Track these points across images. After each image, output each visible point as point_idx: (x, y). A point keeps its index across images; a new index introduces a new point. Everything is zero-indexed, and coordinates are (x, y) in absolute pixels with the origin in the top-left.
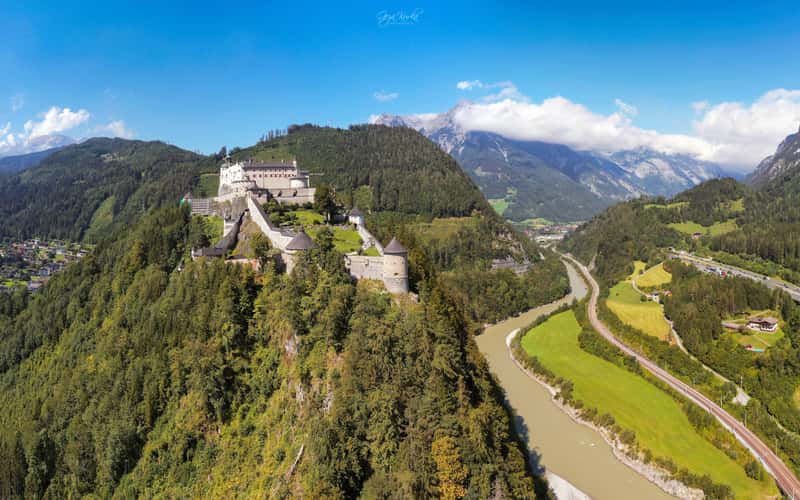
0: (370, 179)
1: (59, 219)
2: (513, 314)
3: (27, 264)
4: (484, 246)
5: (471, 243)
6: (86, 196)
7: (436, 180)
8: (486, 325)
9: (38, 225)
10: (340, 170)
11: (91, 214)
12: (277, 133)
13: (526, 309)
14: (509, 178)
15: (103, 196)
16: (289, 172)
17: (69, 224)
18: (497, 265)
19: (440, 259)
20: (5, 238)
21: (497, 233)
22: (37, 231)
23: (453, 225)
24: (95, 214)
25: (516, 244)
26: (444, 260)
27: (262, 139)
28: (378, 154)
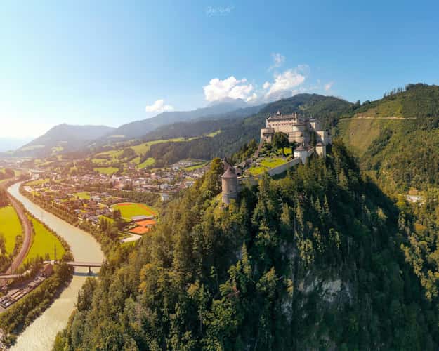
10: (429, 115)
12: (399, 90)
16: (293, 121)
27: (385, 95)
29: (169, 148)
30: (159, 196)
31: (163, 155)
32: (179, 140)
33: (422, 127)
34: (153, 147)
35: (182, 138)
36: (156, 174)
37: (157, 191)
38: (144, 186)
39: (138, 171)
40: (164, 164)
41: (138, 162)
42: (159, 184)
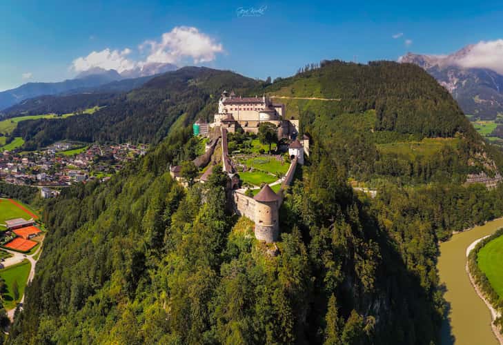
0: (376, 105)
1: (146, 128)
2: (480, 223)
3: (117, 161)
4: (461, 163)
5: (451, 160)
6: (167, 112)
7: (429, 107)
8: (454, 232)
9: (130, 133)
10: (355, 97)
11: (170, 125)
12: (312, 66)
13: (491, 218)
14: (499, 105)
15: (179, 112)
16: (259, 106)
17: (152, 133)
18: (471, 179)
19: (423, 174)
20: (106, 142)
21: (475, 152)
22: (130, 137)
23: (438, 143)
24: (173, 125)
25: (489, 161)
26: (425, 175)
27: (298, 71)
28: (385, 84)
29: (41, 126)
30: (38, 190)
31: (34, 134)
32: (51, 116)
33: (349, 110)
34: (20, 124)
35: (54, 114)
36: (29, 159)
37: (32, 183)
38: (17, 176)
39: (5, 154)
40: (36, 146)
41: (4, 143)
42: (35, 172)
